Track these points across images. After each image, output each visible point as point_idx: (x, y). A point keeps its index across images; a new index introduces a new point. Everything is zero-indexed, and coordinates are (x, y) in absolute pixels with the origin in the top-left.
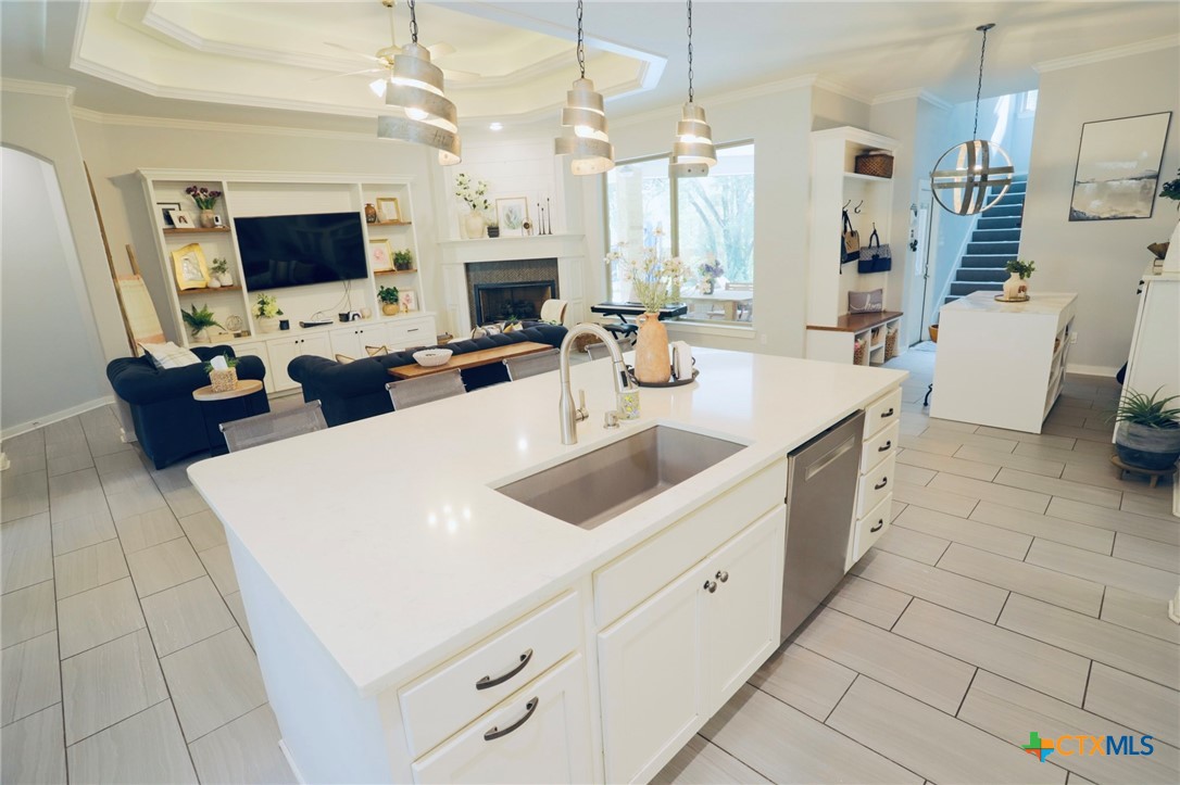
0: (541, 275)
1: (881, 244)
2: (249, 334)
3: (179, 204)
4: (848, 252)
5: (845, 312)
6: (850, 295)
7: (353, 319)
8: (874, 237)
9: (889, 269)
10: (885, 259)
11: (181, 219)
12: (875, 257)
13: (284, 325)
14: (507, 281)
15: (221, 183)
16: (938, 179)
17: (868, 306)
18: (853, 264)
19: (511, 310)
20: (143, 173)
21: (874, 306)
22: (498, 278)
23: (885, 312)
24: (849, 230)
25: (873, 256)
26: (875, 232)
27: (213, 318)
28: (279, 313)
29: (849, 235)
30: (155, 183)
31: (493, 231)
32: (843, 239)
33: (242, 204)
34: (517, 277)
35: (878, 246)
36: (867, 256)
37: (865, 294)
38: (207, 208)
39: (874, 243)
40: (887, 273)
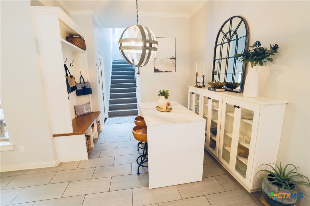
1: (85, 82)
4: (71, 86)
5: (74, 117)
6: (75, 108)
8: (81, 78)
9: (91, 93)
10: (88, 89)
12: (84, 88)
16: (124, 44)
17: (85, 111)
18: (74, 92)
21: (87, 111)
23: (92, 112)
24: (69, 75)
25: (83, 88)
26: (81, 76)
29: (69, 77)
32: (67, 80)
35: (84, 82)
36: (79, 88)
37: (82, 106)
39: (82, 81)
40: (90, 95)
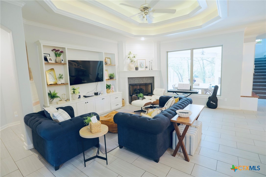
0: (149, 81)
2: (69, 100)
3: (49, 54)
7: (99, 94)
11: (50, 59)
13: (80, 97)
14: (139, 83)
15: (65, 48)
19: (139, 91)
20: (40, 42)
22: (136, 82)
27: (58, 95)
28: (79, 93)
30: (44, 46)
31: (137, 69)
33: (71, 56)
34: (142, 82)
38: (59, 56)
